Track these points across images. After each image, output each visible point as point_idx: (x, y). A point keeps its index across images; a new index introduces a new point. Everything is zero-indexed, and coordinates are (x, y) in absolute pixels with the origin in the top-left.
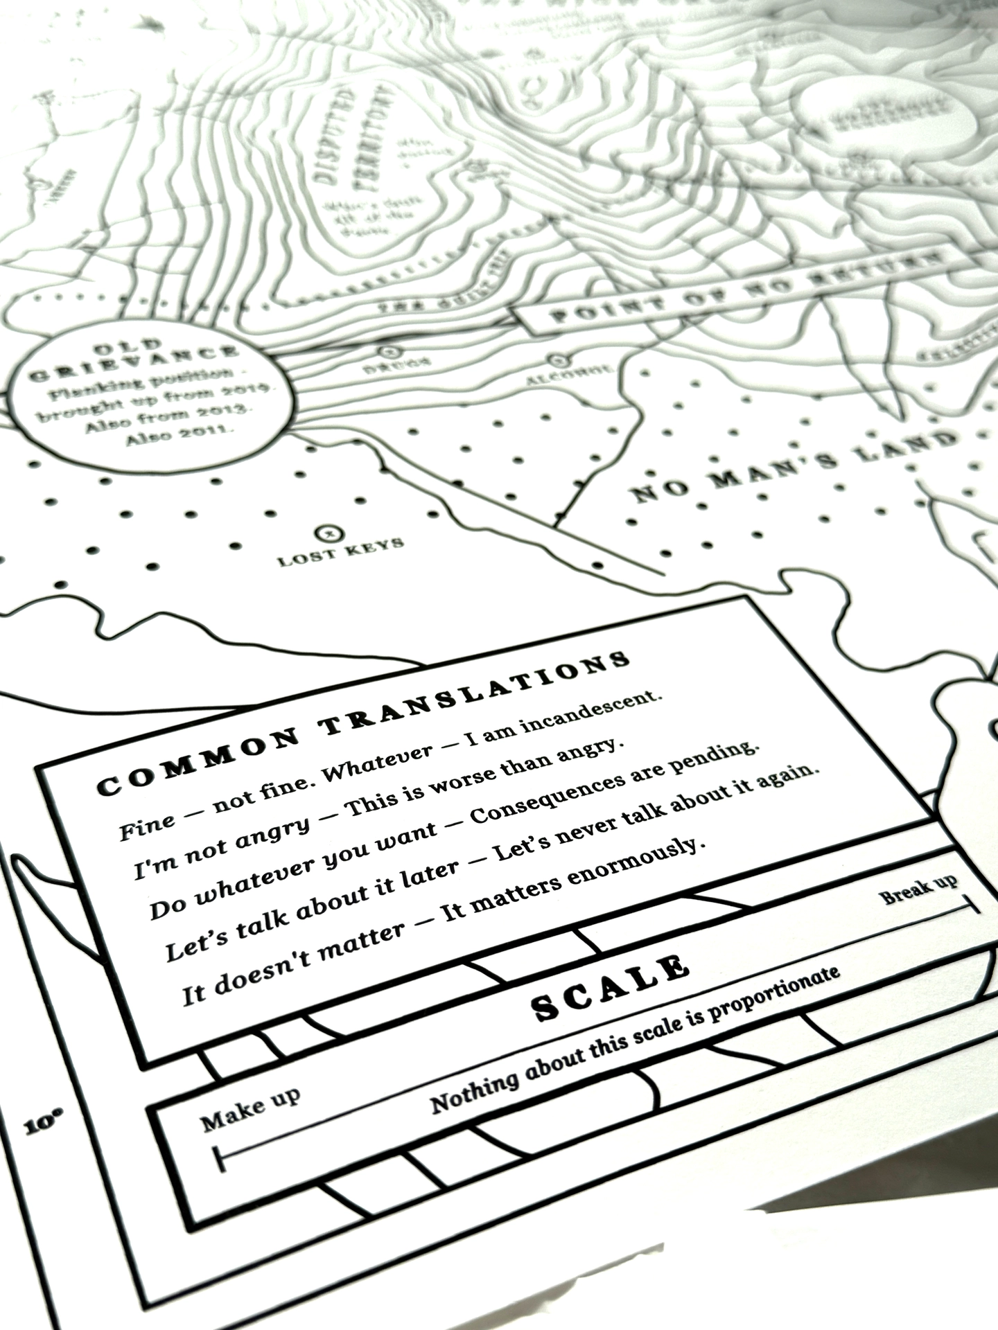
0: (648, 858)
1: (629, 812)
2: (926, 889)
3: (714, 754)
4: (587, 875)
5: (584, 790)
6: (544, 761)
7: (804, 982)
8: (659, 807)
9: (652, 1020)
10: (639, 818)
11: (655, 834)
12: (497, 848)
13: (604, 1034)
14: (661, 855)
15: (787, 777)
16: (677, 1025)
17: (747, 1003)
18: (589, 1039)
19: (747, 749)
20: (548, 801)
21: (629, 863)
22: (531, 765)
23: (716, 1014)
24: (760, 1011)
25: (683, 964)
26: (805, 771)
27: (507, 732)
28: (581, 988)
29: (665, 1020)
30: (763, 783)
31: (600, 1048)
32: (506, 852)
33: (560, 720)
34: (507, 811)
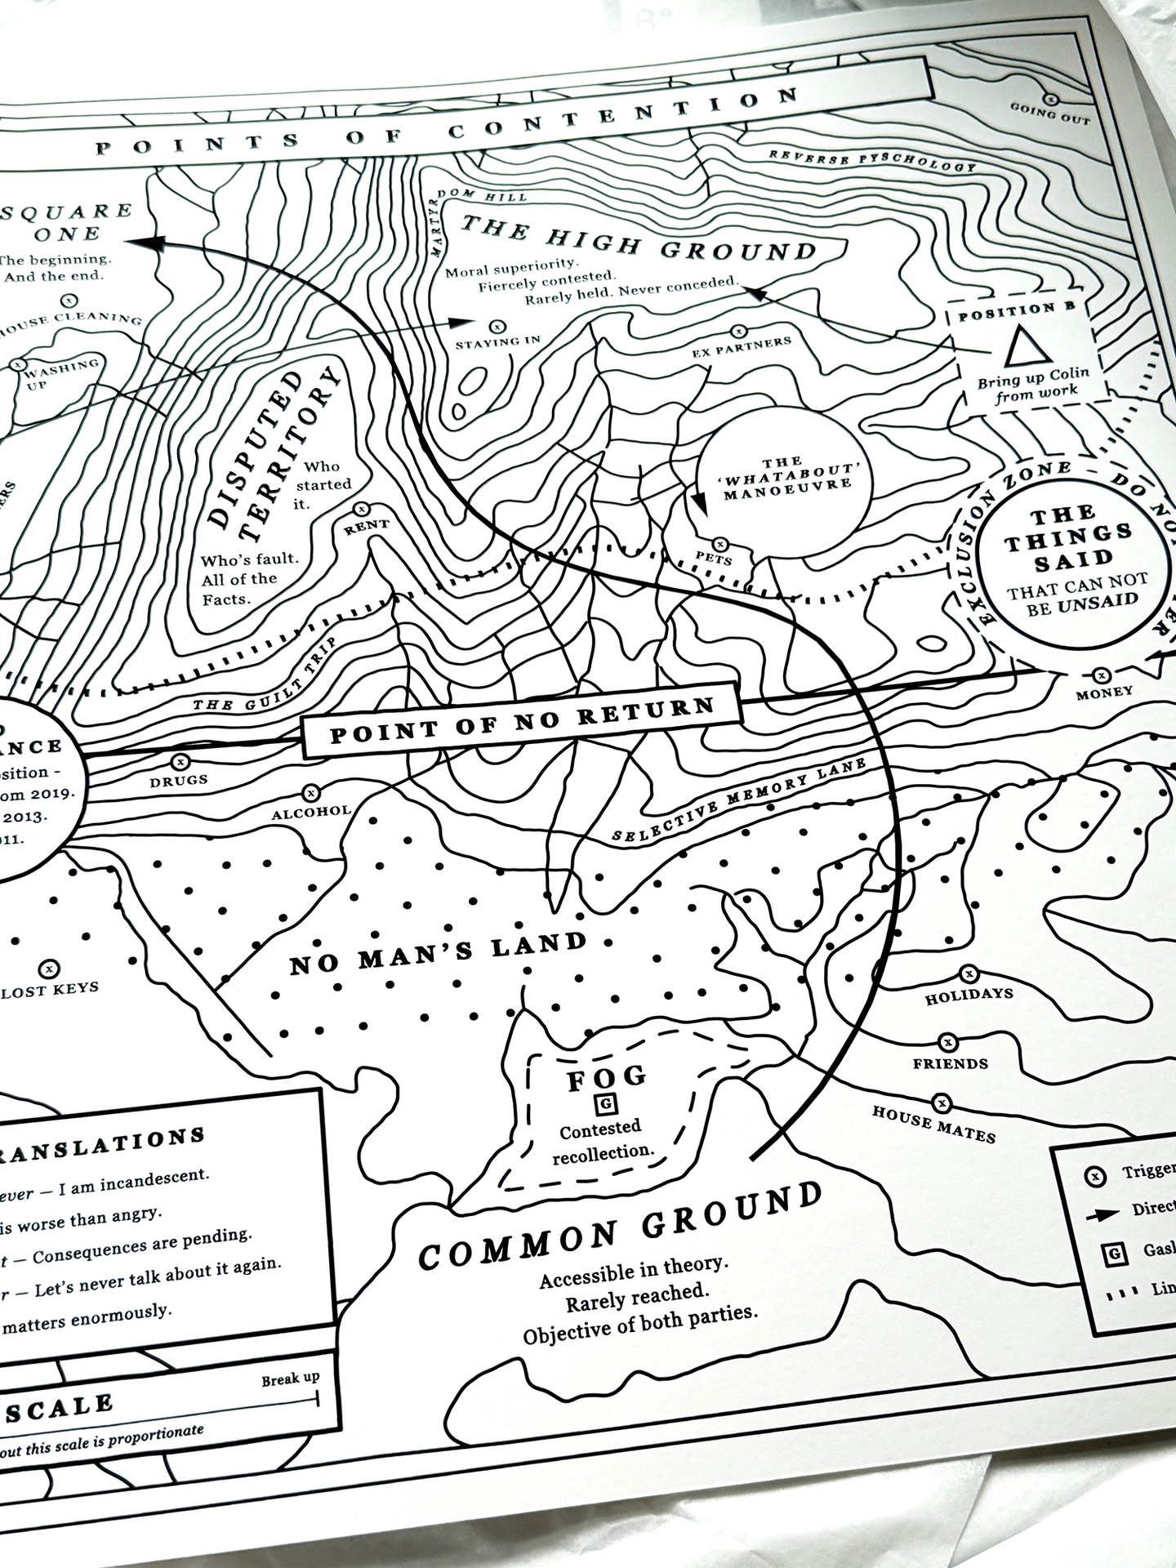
0: (130, 1316)
1: (136, 1275)
2: (295, 1380)
3: (219, 1237)
4: (85, 1320)
5: (117, 1250)
6: (102, 1219)
7: (178, 1432)
8: (157, 1275)
9: (72, 1437)
10: (141, 1281)
11: (144, 1296)
12: (38, 1286)
13: (39, 1441)
14: (139, 1315)
15: (256, 1267)
16: (85, 1445)
17: (134, 1439)
18: (29, 1441)
19: (243, 1237)
20: (87, 1255)
21: (116, 1316)
22: (92, 1221)
23: (113, 1441)
24: (141, 1447)
25: (111, 1402)
26: (272, 1264)
27: (89, 1188)
28: (41, 1405)
29: (80, 1439)
30: (237, 1269)
31: (34, 1449)
32: (42, 1290)
33: (129, 1184)
34: (59, 1256)
